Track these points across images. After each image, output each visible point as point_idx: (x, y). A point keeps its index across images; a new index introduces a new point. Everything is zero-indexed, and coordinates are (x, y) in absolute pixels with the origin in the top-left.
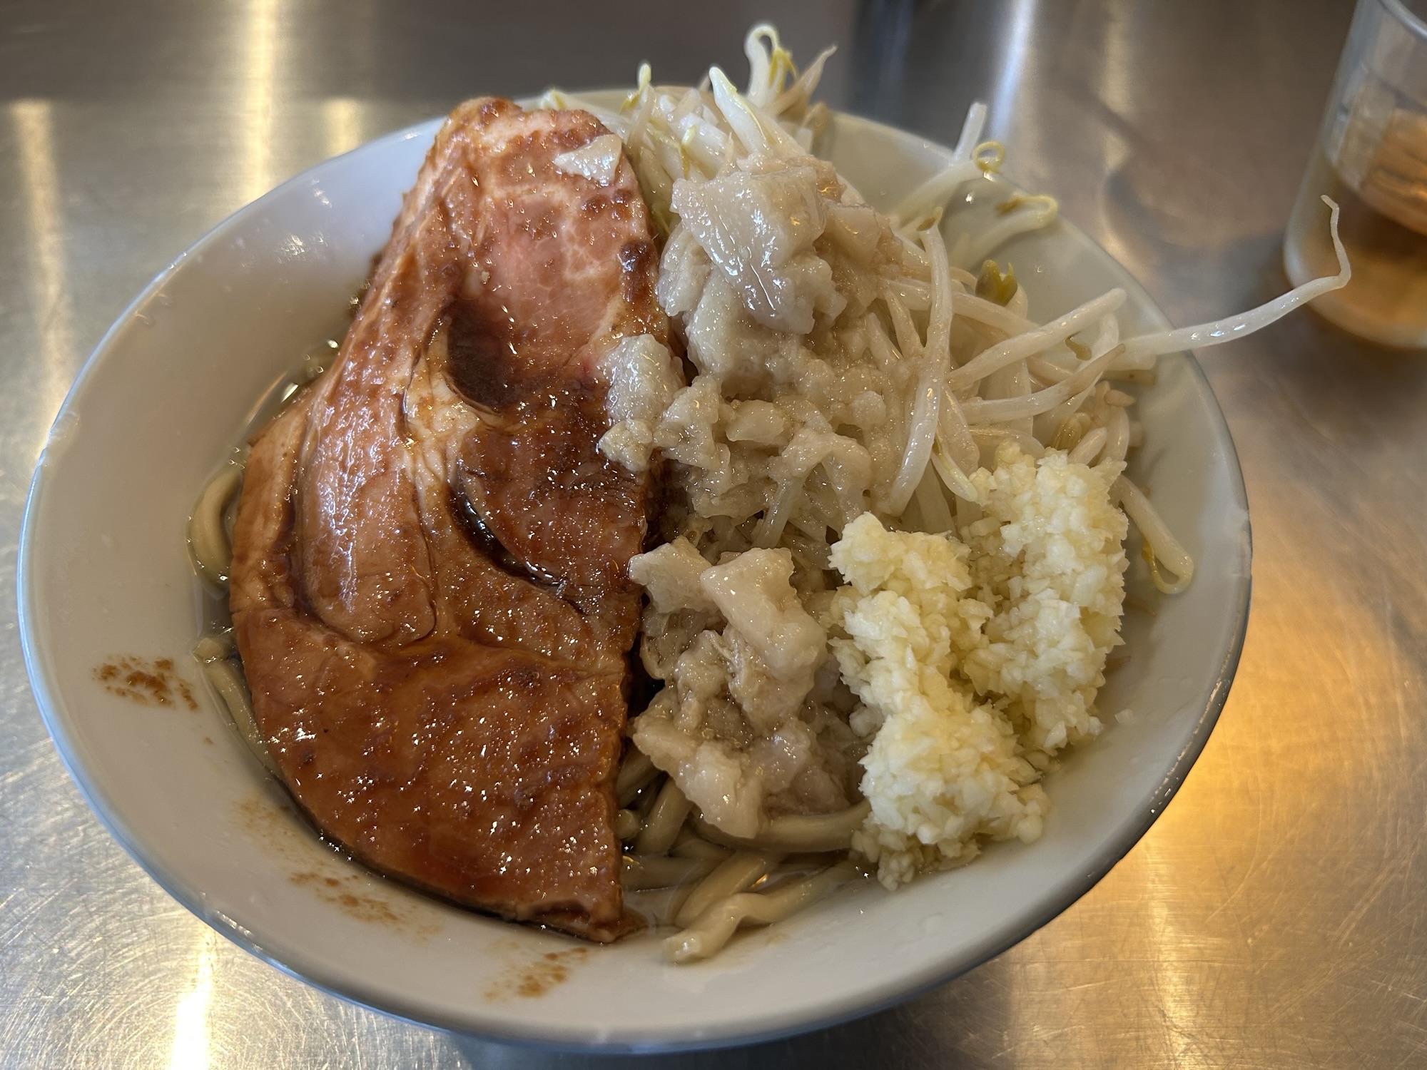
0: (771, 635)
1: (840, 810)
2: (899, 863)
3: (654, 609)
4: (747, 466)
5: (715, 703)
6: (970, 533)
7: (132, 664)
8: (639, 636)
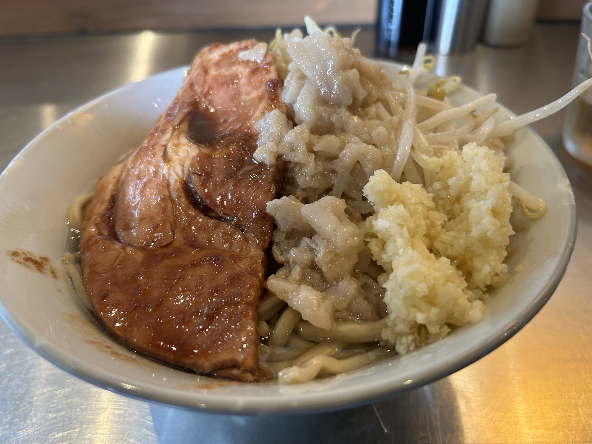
0: (335, 230)
1: (374, 320)
2: (407, 339)
3: (279, 230)
4: (322, 163)
5: (308, 270)
6: (432, 189)
7: (27, 254)
8: (271, 243)
